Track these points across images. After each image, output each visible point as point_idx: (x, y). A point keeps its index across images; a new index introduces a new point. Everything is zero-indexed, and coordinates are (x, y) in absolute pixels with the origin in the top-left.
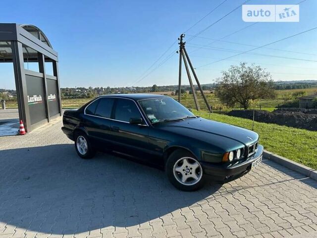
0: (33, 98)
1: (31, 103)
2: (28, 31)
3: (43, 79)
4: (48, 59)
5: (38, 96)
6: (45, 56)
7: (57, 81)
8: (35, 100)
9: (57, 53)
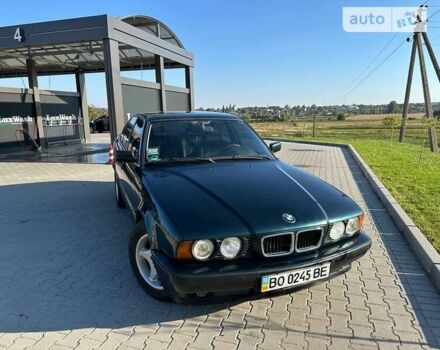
2: (134, 26)
3: (160, 91)
7: (189, 95)
9: (193, 55)
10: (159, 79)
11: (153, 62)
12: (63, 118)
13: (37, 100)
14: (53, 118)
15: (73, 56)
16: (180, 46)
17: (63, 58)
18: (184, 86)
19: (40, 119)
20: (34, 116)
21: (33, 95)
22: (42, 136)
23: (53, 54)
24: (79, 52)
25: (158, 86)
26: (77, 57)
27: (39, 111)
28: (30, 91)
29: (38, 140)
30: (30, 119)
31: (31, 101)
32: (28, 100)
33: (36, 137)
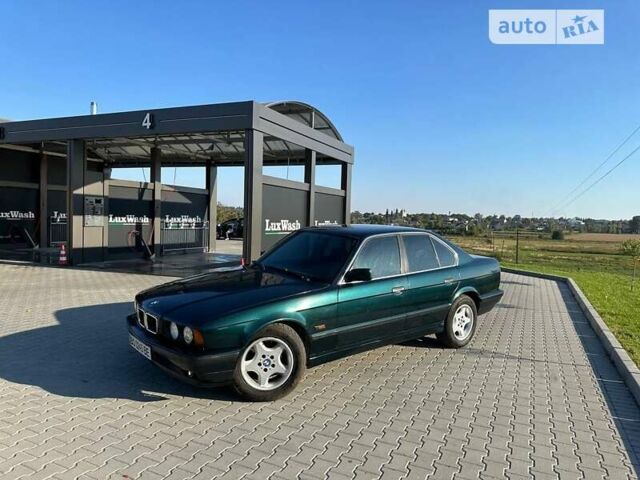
0: (278, 224)
1: (271, 231)
2: (283, 113)
3: (309, 193)
4: (325, 160)
5: (292, 221)
6: (317, 153)
7: (344, 199)
8: (284, 227)
9: (353, 149)
10: (308, 177)
11: (303, 157)
12: (185, 220)
13: (158, 196)
14: (173, 220)
15: (206, 146)
16: (338, 138)
17: (194, 147)
18: (339, 188)
19: (157, 220)
20: (152, 217)
21: (154, 191)
22: (157, 241)
23: (183, 142)
24: (214, 142)
25: (306, 187)
26: (212, 148)
27: (158, 210)
28: (151, 186)
29: (153, 246)
30: (145, 220)
31: (151, 199)
32: (147, 197)
33: (150, 243)
